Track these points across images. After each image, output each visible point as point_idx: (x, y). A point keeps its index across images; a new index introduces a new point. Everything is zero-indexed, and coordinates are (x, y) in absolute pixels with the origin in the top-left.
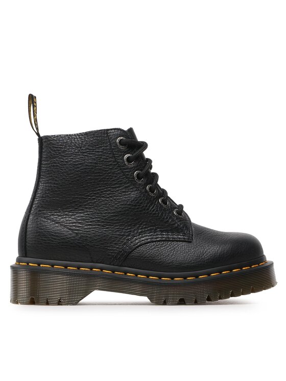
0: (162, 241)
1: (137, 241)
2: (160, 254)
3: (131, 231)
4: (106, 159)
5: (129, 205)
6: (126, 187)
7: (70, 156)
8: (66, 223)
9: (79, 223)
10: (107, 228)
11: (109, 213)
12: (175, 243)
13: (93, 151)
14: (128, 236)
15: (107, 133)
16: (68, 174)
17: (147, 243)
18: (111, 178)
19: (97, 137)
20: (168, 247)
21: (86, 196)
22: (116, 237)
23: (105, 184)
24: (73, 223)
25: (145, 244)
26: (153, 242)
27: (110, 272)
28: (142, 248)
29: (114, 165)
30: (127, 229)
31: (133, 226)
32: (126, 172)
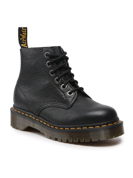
0: (56, 107)
1: (45, 105)
2: (52, 114)
3: (44, 100)
4: (39, 62)
5: (45, 87)
6: (45, 78)
7: (27, 60)
8: (24, 92)
9: (27, 92)
10: (36, 97)
11: (37, 90)
12: (61, 109)
13: (35, 58)
14: (43, 102)
15: (42, 50)
16: (25, 68)
17: (49, 107)
18: (40, 72)
19: (38, 51)
20: (56, 111)
21: (32, 80)
22: (38, 102)
23: (38, 75)
24: (25, 92)
25: (48, 107)
26: (51, 107)
27: (34, 118)
28: (46, 109)
29: (42, 66)
30: (43, 99)
31: (46, 97)
32: (46, 70)
